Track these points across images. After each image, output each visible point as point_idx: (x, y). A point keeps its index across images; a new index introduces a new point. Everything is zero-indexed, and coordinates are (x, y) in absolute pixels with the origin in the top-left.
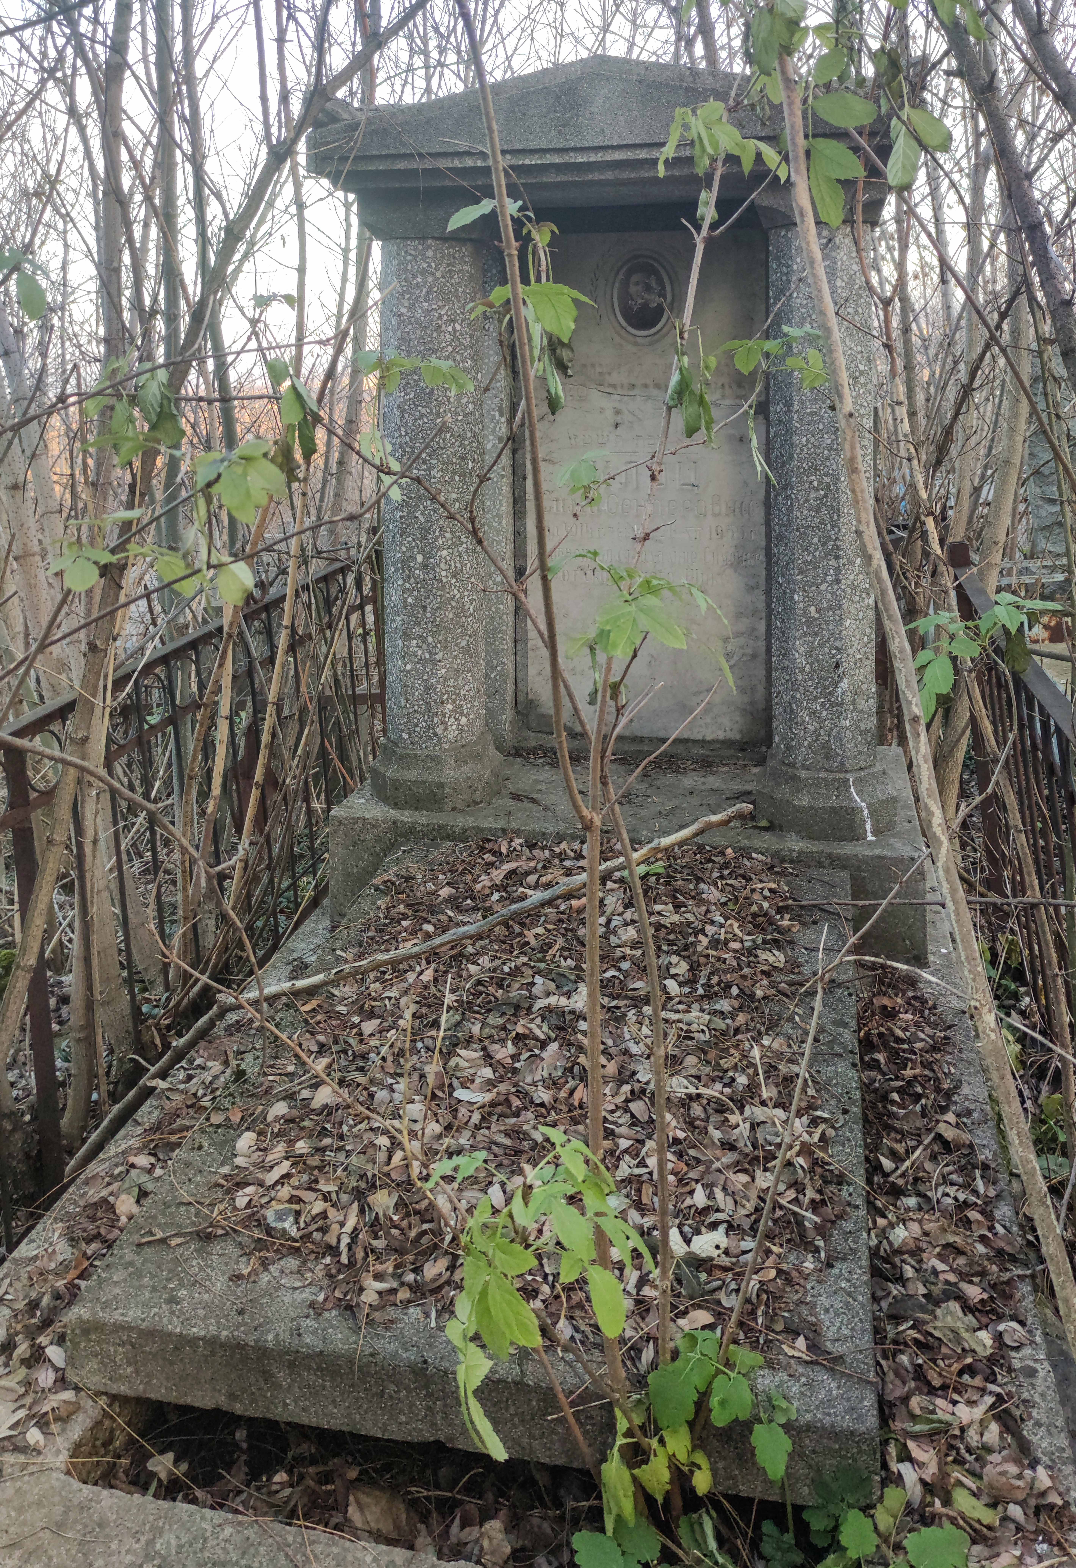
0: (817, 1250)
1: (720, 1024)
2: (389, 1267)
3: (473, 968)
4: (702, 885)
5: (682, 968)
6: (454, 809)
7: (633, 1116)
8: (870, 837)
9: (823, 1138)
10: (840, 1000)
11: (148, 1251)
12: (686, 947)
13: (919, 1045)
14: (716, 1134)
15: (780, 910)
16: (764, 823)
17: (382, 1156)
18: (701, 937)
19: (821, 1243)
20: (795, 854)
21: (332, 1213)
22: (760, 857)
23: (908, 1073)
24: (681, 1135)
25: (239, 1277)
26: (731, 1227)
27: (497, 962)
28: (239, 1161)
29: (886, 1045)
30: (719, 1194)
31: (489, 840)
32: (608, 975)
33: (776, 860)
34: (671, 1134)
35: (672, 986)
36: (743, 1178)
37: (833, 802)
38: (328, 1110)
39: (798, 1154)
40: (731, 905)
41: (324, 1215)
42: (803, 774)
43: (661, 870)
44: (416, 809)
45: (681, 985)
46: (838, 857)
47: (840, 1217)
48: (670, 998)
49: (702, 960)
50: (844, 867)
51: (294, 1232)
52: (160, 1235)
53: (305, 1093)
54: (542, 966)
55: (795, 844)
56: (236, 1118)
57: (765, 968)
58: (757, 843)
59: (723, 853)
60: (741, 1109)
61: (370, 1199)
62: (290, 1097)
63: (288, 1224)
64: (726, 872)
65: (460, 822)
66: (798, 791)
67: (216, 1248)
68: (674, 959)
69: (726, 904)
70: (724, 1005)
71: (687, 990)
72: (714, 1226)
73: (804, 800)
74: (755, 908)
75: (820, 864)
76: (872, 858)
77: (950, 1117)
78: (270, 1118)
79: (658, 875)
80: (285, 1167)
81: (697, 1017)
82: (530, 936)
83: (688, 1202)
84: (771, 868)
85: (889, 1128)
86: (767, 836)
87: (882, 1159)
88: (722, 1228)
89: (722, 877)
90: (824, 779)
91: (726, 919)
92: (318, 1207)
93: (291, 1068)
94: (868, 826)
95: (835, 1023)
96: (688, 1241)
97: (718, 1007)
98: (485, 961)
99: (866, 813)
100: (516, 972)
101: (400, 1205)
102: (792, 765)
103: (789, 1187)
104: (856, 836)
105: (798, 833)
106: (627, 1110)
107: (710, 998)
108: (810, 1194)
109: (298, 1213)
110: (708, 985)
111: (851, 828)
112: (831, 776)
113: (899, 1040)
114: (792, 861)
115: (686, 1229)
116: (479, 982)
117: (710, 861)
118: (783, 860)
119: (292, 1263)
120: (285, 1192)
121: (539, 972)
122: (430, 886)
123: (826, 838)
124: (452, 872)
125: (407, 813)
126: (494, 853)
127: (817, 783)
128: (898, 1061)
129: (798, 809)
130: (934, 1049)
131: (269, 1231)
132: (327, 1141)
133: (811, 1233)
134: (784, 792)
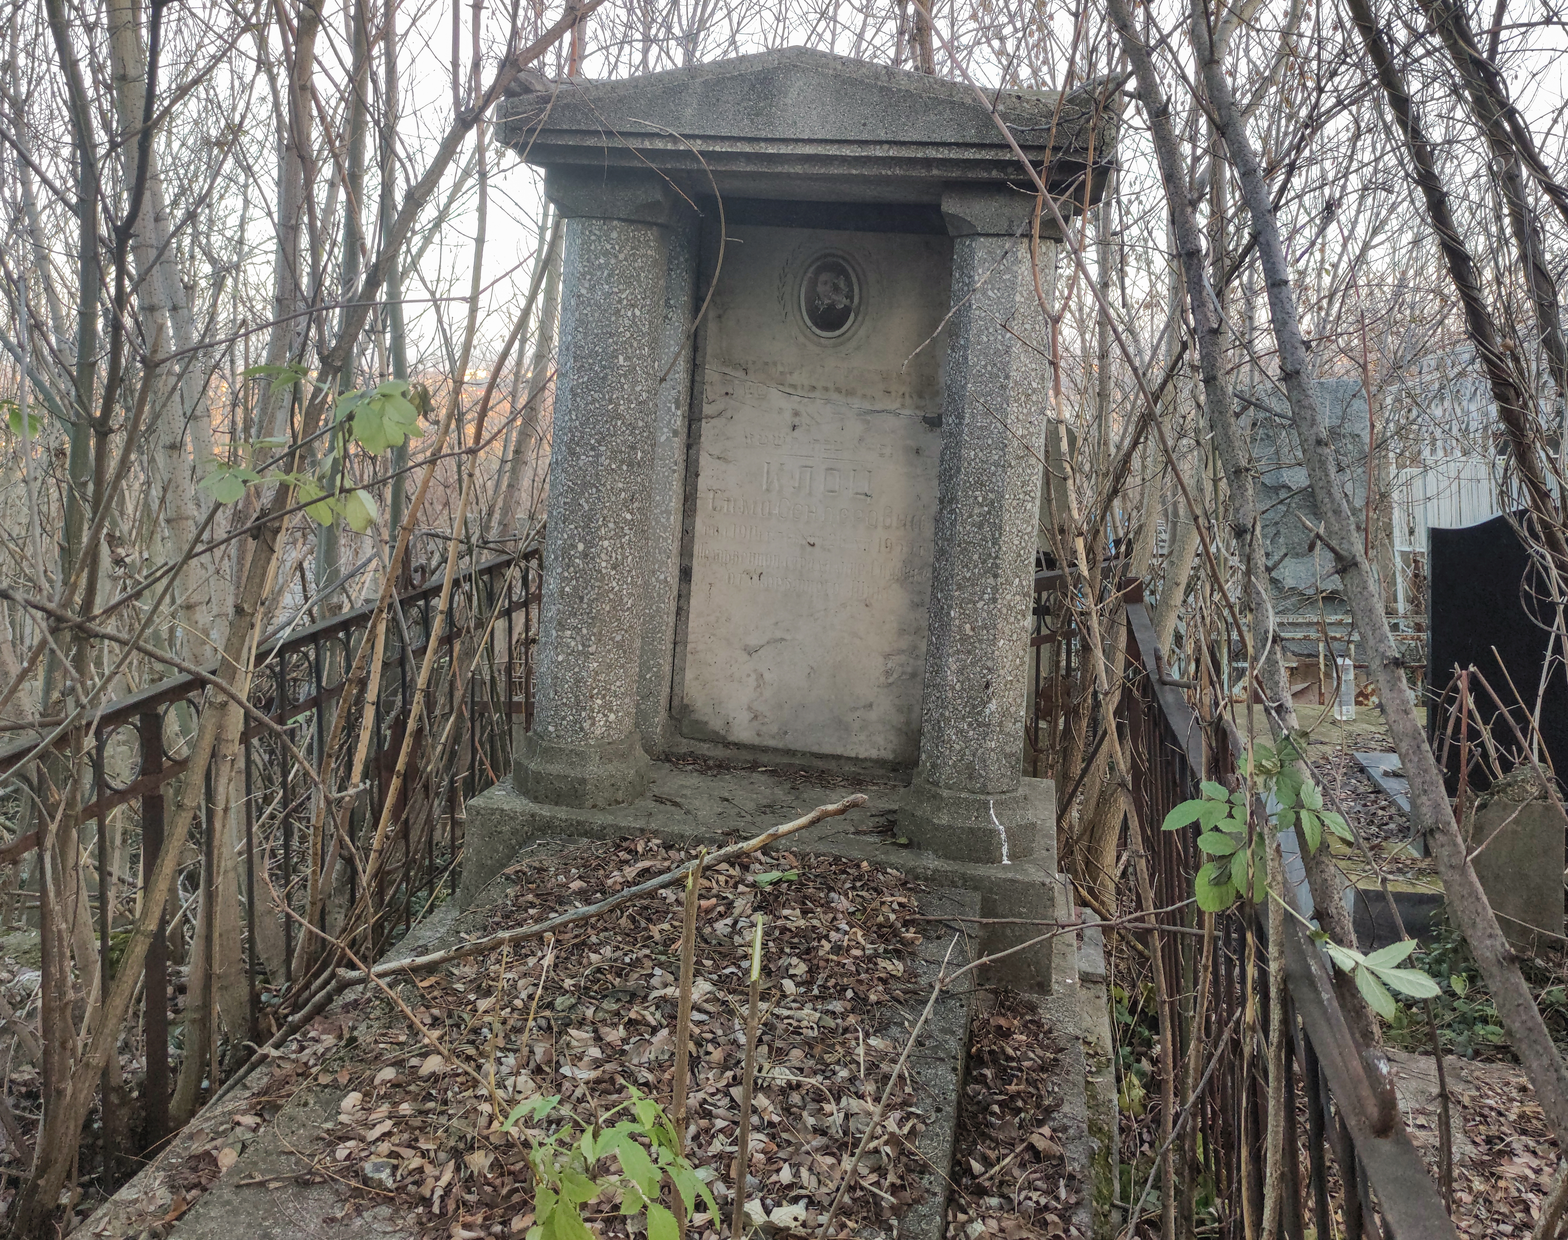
0: (890, 1228)
1: (830, 1022)
2: (479, 1219)
3: (594, 957)
4: (832, 894)
5: (800, 969)
6: (594, 806)
7: (732, 1100)
8: (1006, 861)
9: (913, 1131)
10: (951, 1010)
11: (247, 1192)
12: (808, 951)
13: (1027, 1064)
14: (811, 1121)
15: (906, 924)
16: (903, 840)
17: (482, 1121)
18: (823, 942)
19: (894, 1222)
20: (929, 872)
21: (429, 1169)
22: (894, 872)
23: (1012, 1088)
24: (776, 1119)
25: (333, 1220)
26: (811, 1202)
27: (620, 953)
28: (343, 1118)
29: (995, 1062)
30: (804, 1173)
31: (626, 839)
32: (727, 971)
33: (910, 877)
34: (766, 1118)
35: (789, 985)
36: (830, 1160)
37: (971, 823)
38: (434, 1078)
39: (886, 1143)
40: (858, 915)
41: (420, 1170)
42: (945, 793)
43: (795, 878)
44: (556, 804)
45: (797, 985)
46: (973, 878)
47: (917, 1201)
48: (784, 996)
49: (822, 964)
50: (976, 888)
51: (390, 1183)
52: (259, 1178)
53: (414, 1062)
54: (663, 958)
55: (931, 862)
56: (343, 1079)
57: (883, 975)
58: (893, 859)
59: (858, 866)
60: (838, 1100)
61: (467, 1158)
62: (398, 1064)
63: (384, 1175)
64: (858, 884)
65: (599, 819)
66: (939, 809)
67: (313, 1193)
68: (795, 961)
69: (854, 913)
70: (837, 1006)
71: (802, 989)
72: (795, 1200)
73: (943, 819)
74: (881, 919)
75: (954, 884)
76: (1005, 880)
77: (1046, 1130)
78: (377, 1082)
79: (790, 882)
80: (388, 1125)
81: (808, 1015)
82: (655, 931)
83: (774, 1178)
84: (904, 884)
85: (985, 1136)
86: (904, 853)
87: (973, 1162)
88: (802, 1203)
89: (854, 888)
90: (965, 799)
91: (851, 927)
92: (416, 1162)
93: (402, 1038)
94: (1005, 850)
95: (943, 1031)
96: (768, 1212)
97: (830, 1007)
98: (607, 951)
99: (1003, 836)
100: (636, 963)
101: (496, 1165)
102: (936, 784)
103: (873, 1171)
104: (993, 859)
105: (935, 852)
106: (727, 1094)
107: (824, 998)
108: (891, 1178)
109: (395, 1168)
110: (824, 987)
111: (987, 851)
112: (972, 797)
113: (1009, 1058)
114: (926, 879)
115: (769, 1202)
116: (599, 970)
117: (844, 872)
118: (917, 878)
119: (385, 1211)
120: (384, 1147)
121: (660, 965)
122: (562, 878)
123: (962, 859)
124: (585, 866)
125: (546, 807)
126: (630, 852)
127: (958, 802)
128: (1005, 1077)
129: (937, 828)
130: (1043, 1069)
131: (366, 1181)
132: (431, 1105)
133: (887, 1214)
134: (925, 810)
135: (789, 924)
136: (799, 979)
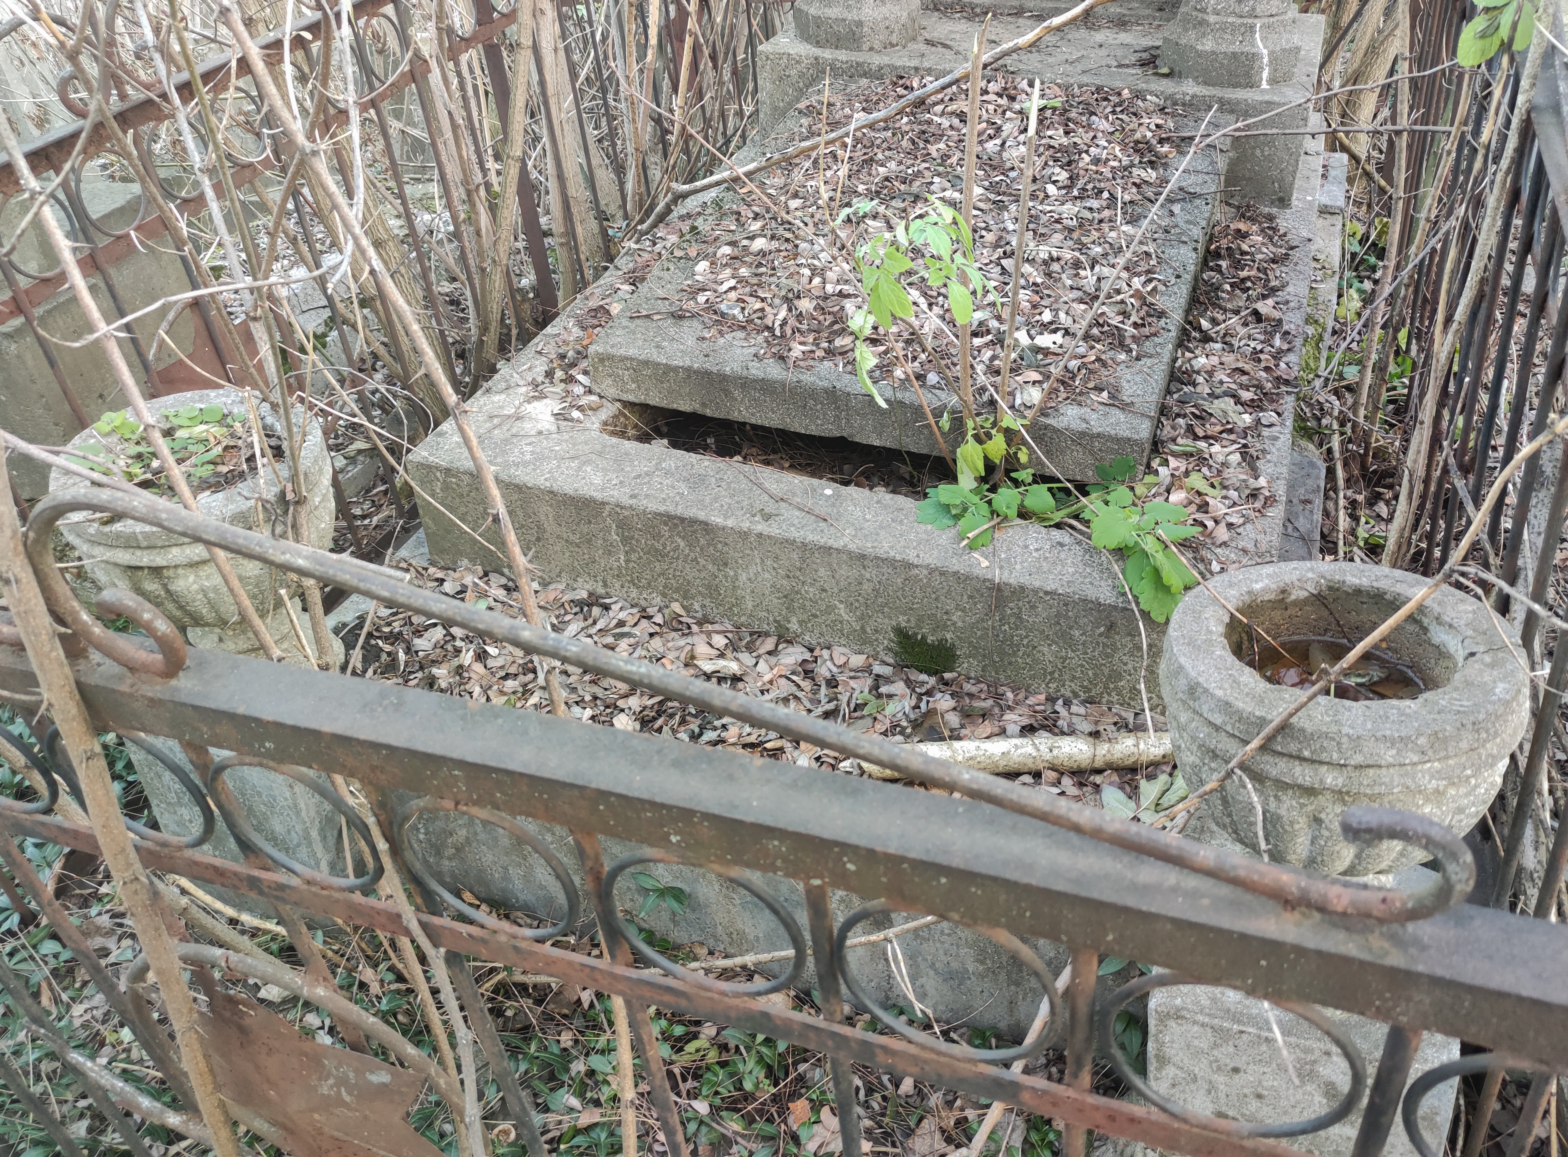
0: (1131, 351)
1: (1088, 215)
2: (810, 339)
3: (881, 170)
4: (1094, 118)
5: (1062, 176)
6: (871, 49)
7: (1003, 268)
8: (1265, 85)
9: (1154, 290)
10: (1196, 207)
11: (636, 320)
12: (1069, 163)
13: (1260, 257)
14: (1069, 282)
15: (1161, 141)
16: (1165, 70)
17: (805, 280)
18: (1084, 155)
19: (1134, 346)
20: (1188, 98)
21: (768, 309)
22: (1154, 99)
23: (1244, 274)
24: (1039, 280)
25: (704, 339)
26: (1067, 332)
27: (903, 166)
28: (697, 277)
29: (1231, 255)
30: (1062, 315)
31: (902, 77)
32: (997, 179)
33: (1169, 102)
34: (1031, 280)
35: (1051, 189)
36: (1083, 307)
37: (1236, 48)
38: (762, 253)
39: (1131, 296)
40: (1117, 134)
41: (762, 310)
42: (1212, 19)
43: (1059, 105)
44: (837, 48)
45: (1059, 188)
46: (1229, 102)
47: (1154, 335)
48: (1047, 196)
49: (1082, 172)
50: (1232, 112)
51: (741, 317)
52: (643, 312)
53: (745, 242)
54: (941, 170)
55: (1190, 88)
56: (693, 254)
57: (1137, 181)
58: (1153, 87)
59: (1119, 94)
60: (1092, 268)
61: (796, 303)
62: (733, 244)
63: (736, 311)
64: (1118, 109)
65: (876, 60)
66: (1204, 35)
67: (686, 323)
68: (1057, 170)
69: (1113, 132)
70: (1094, 203)
71: (1064, 192)
72: (1055, 331)
73: (1207, 45)
74: (1138, 136)
75: (1210, 108)
76: (1261, 102)
77: (1270, 302)
78: (719, 255)
79: (1054, 109)
80: (732, 283)
81: (1069, 210)
82: (933, 149)
83: (1038, 318)
84: (1162, 109)
85: (1215, 305)
86: (1165, 82)
87: (1202, 321)
88: (1060, 334)
89: (1114, 112)
90: (1232, 24)
91: (1109, 142)
92: (758, 305)
93: (733, 227)
94: (1265, 75)
96: (1032, 339)
97: (1088, 205)
98: (892, 165)
99: (1266, 60)
100: (918, 174)
101: (819, 308)
102: (1203, 11)
103: (1119, 314)
104: (1252, 84)
105: (1195, 79)
106: (999, 264)
107: (1082, 198)
108: (1134, 318)
109: (743, 309)
110: (1082, 190)
111: (1248, 75)
112: (1240, 21)
114: (1184, 105)
115: (1033, 332)
116: (887, 179)
117: (1106, 99)
118: (1175, 103)
119: (741, 334)
120: (733, 295)
121: (939, 175)
122: (847, 111)
123: (1221, 85)
124: (866, 101)
125: (828, 51)
126: (906, 88)
127: (1223, 28)
128: (1237, 265)
129: (1199, 54)
130: (1274, 261)
131: (723, 315)
132: (763, 270)
133: (1128, 341)
134: (1189, 38)
135: (1052, 142)
136: (1060, 184)
